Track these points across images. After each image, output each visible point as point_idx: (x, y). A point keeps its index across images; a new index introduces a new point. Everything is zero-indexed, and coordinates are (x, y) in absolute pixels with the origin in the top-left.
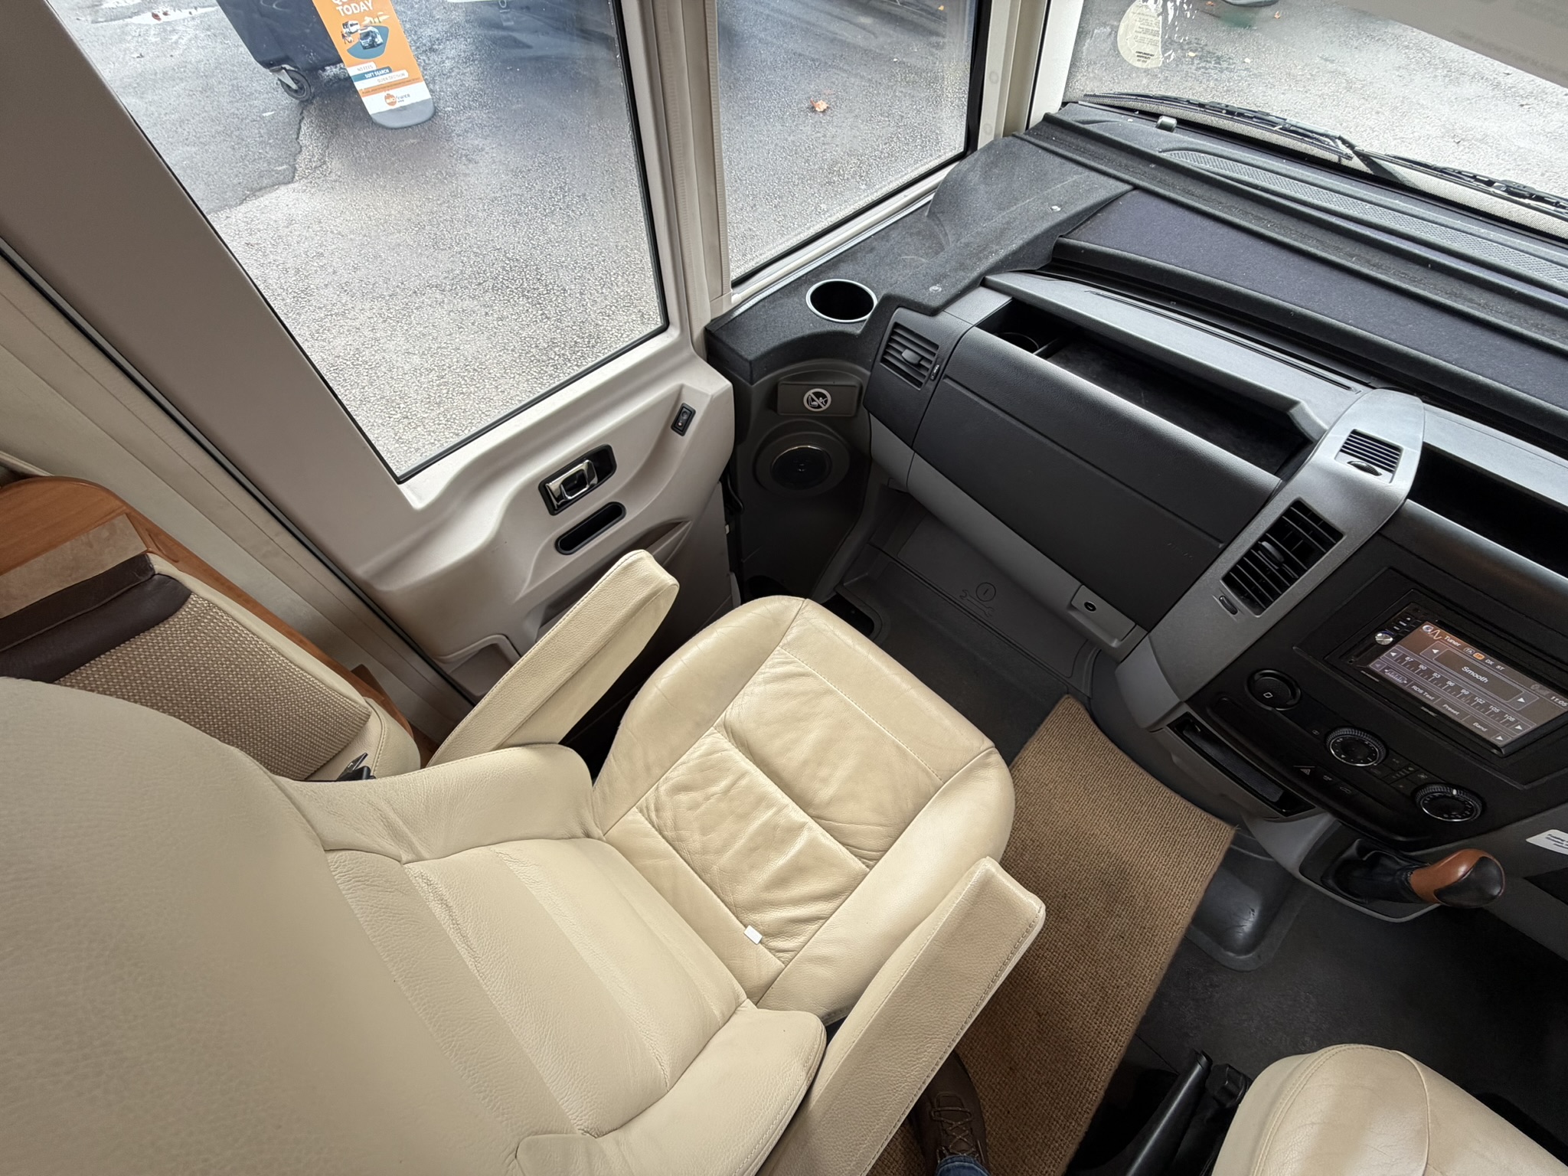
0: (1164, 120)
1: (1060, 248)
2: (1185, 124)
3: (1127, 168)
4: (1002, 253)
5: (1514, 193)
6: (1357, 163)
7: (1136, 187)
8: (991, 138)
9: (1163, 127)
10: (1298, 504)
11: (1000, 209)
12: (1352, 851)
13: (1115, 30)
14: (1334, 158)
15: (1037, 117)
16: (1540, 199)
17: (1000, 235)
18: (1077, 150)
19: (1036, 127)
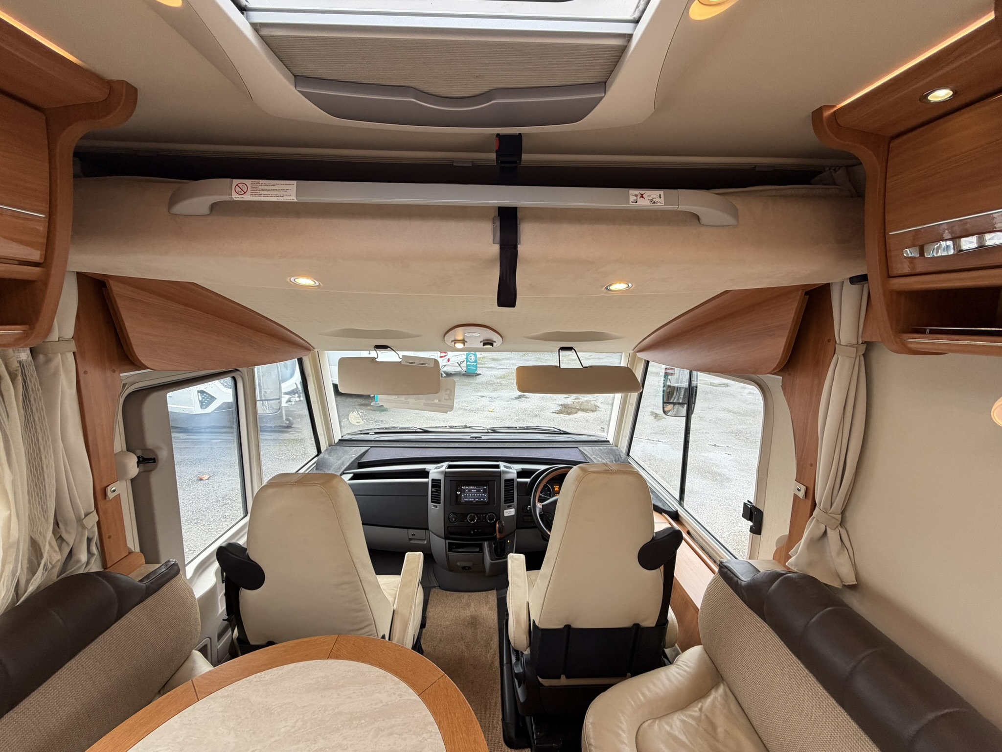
0: (370, 434)
1: (359, 463)
2: (376, 433)
3: (367, 444)
4: (345, 467)
5: (451, 427)
6: (419, 430)
7: (371, 447)
8: (325, 448)
9: (371, 435)
10: (433, 480)
11: (338, 460)
12: (493, 546)
13: (348, 419)
14: (415, 431)
15: (337, 441)
16: (456, 427)
17: (343, 464)
18: (352, 444)
19: (338, 443)
